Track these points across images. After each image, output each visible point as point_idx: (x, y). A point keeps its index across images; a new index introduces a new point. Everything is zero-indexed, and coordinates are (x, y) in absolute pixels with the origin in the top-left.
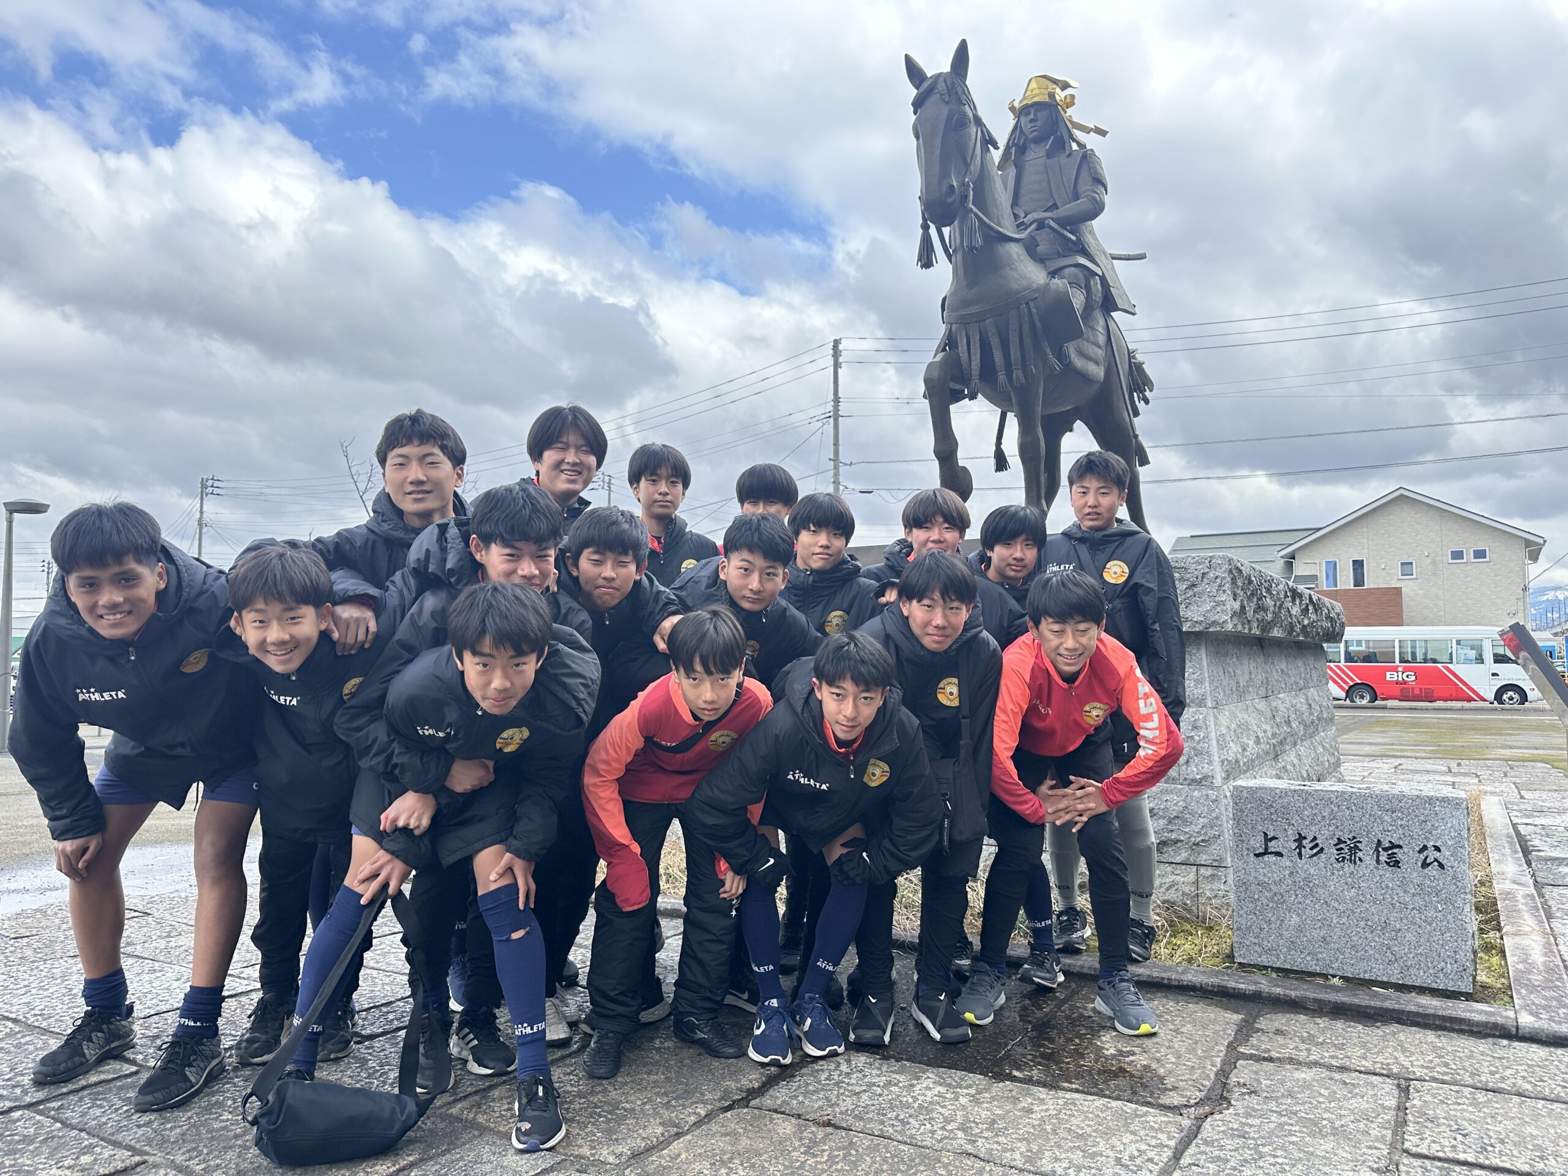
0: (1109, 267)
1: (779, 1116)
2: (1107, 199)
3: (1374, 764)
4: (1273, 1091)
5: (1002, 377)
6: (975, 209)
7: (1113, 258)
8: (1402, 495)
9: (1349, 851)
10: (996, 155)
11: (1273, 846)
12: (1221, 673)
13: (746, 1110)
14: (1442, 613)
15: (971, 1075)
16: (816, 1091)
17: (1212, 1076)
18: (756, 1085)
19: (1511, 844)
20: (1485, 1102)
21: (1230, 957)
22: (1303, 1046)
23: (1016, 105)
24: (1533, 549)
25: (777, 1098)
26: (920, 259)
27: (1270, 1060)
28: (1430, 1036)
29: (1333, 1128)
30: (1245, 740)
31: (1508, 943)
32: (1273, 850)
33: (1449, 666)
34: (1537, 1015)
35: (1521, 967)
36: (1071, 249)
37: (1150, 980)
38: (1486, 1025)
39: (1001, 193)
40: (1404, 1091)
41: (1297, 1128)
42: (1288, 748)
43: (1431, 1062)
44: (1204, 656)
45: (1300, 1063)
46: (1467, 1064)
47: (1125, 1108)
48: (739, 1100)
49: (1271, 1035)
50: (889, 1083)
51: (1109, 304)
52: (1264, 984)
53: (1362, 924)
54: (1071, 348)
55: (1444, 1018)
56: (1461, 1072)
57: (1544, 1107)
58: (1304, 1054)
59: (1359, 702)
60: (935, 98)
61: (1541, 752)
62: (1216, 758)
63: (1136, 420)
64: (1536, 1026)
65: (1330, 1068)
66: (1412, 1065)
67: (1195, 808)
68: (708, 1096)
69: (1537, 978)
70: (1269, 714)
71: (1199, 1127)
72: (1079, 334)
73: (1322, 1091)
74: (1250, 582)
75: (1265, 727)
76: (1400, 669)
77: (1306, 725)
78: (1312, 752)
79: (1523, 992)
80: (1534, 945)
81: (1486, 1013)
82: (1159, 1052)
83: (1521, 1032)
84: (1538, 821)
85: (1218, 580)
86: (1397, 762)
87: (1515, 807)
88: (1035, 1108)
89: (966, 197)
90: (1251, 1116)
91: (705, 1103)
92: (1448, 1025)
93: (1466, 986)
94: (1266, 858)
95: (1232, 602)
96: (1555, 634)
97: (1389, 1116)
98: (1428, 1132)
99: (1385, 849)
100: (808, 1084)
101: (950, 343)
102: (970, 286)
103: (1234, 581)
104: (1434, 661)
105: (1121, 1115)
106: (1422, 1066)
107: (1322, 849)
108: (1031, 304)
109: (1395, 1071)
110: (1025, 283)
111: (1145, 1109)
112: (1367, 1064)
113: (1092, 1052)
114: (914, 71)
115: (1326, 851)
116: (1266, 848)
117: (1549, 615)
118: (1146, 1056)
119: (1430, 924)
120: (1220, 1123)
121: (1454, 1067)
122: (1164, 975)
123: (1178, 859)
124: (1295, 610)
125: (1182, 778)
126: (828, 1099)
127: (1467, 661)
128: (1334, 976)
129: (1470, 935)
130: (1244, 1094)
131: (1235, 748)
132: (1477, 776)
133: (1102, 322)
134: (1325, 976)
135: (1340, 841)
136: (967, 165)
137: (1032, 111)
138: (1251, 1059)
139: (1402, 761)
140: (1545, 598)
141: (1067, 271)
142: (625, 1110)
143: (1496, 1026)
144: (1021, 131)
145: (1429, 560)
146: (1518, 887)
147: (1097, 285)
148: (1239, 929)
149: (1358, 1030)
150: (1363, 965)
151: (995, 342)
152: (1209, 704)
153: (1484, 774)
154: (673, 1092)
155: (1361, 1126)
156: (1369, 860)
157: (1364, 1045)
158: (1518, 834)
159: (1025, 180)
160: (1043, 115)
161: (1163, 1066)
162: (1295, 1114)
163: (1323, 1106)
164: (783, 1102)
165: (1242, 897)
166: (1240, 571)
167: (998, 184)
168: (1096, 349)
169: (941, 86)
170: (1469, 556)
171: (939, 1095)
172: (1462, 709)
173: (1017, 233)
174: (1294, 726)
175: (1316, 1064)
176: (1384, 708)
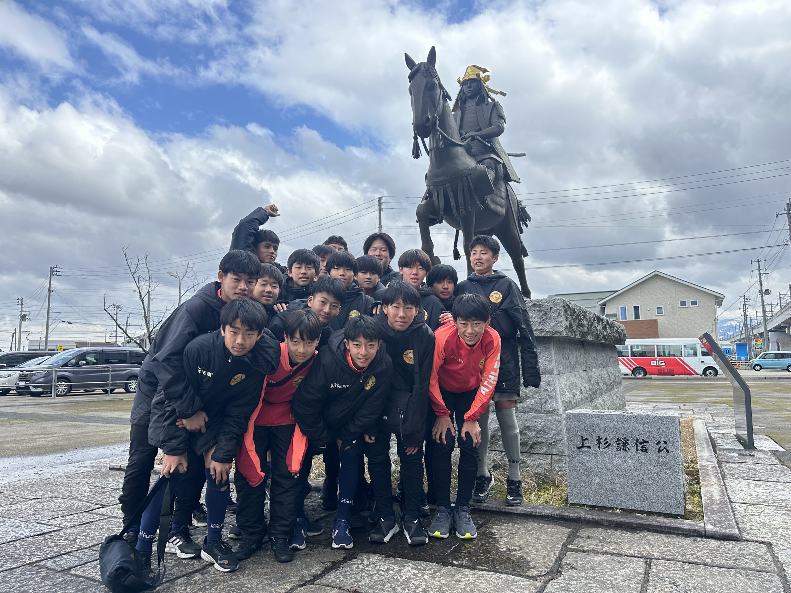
0: (507, 159)
1: (329, 588)
2: (505, 126)
3: (644, 406)
4: (584, 567)
5: (454, 213)
6: (440, 130)
7: (509, 155)
8: (656, 275)
9: (622, 444)
10: (451, 104)
11: (586, 443)
12: (561, 357)
13: (312, 586)
14: (677, 332)
15: (431, 564)
16: (350, 575)
17: (554, 560)
18: (319, 572)
19: (707, 442)
20: (688, 569)
21: (566, 500)
22: (600, 544)
23: (461, 79)
24: (719, 300)
25: (329, 579)
26: (413, 154)
27: (584, 551)
28: (663, 537)
29: (612, 584)
30: (575, 391)
31: (703, 490)
32: (586, 445)
33: (681, 358)
34: (714, 525)
35: (708, 501)
36: (488, 151)
37: (526, 513)
38: (690, 530)
39: (453, 123)
40: (648, 565)
41: (594, 585)
42: (597, 396)
43: (662, 550)
44: (552, 349)
45: (598, 552)
46: (680, 550)
47: (508, 578)
48: (309, 581)
49: (584, 539)
50: (389, 569)
51: (507, 178)
52: (582, 514)
53: (630, 481)
54: (488, 199)
55: (670, 528)
56: (677, 554)
57: (716, 570)
58: (600, 548)
59: (638, 376)
60: (419, 75)
61: (724, 399)
62: (559, 400)
63: (521, 235)
64: (714, 530)
65: (612, 554)
66: (653, 552)
67: (550, 425)
68: (293, 579)
69: (715, 507)
70: (587, 379)
71: (545, 587)
72: (491, 192)
73: (608, 566)
74: (575, 312)
75: (585, 385)
76: (657, 359)
77: (607, 385)
78: (611, 398)
79: (709, 514)
80: (715, 491)
81: (690, 524)
82: (528, 549)
83: (707, 535)
84: (721, 432)
85: (558, 311)
86: (655, 404)
87: (710, 425)
88: (463, 579)
89: (435, 124)
90: (572, 580)
91: (290, 583)
92: (672, 531)
93: (680, 512)
94: (583, 449)
95: (565, 322)
96: (731, 342)
97: (640, 578)
98: (659, 585)
99: (640, 443)
100: (346, 571)
101: (429, 196)
102: (438, 167)
103: (566, 311)
104: (674, 356)
105: (506, 581)
106: (658, 552)
107: (610, 444)
108: (469, 177)
109: (644, 555)
110: (465, 167)
111: (518, 578)
112: (631, 552)
113: (494, 550)
114: (409, 61)
115: (612, 445)
116: (583, 444)
117: (728, 333)
118: (521, 551)
119: (663, 481)
120: (556, 584)
121: (673, 552)
122: (533, 510)
123: (542, 452)
124: (599, 327)
125: (543, 410)
126: (356, 579)
127: (689, 355)
128: (617, 508)
129: (682, 485)
130: (568, 569)
131: (569, 395)
132: (693, 410)
133: (504, 186)
134: (612, 509)
135: (618, 440)
136: (436, 108)
137: (469, 83)
138: (574, 551)
139: (658, 404)
140: (726, 325)
141: (486, 161)
142: (248, 588)
143: (695, 531)
144: (464, 92)
145: (670, 306)
146: (708, 463)
147: (501, 168)
148: (570, 486)
149: (628, 535)
150: (631, 502)
151: (451, 195)
152: (556, 373)
153: (696, 409)
154: (274, 578)
155: (626, 583)
156: (633, 449)
157: (630, 542)
158: (711, 438)
159: (466, 117)
160: (474, 85)
161: (530, 556)
162: (594, 578)
163: (608, 573)
164: (332, 581)
165: (571, 470)
166: (569, 306)
167: (452, 118)
168: (501, 199)
169: (423, 69)
170: (689, 304)
171: (414, 574)
172: (688, 379)
173: (462, 142)
174: (601, 385)
175: (606, 552)
176: (650, 379)
